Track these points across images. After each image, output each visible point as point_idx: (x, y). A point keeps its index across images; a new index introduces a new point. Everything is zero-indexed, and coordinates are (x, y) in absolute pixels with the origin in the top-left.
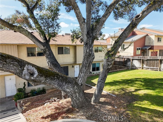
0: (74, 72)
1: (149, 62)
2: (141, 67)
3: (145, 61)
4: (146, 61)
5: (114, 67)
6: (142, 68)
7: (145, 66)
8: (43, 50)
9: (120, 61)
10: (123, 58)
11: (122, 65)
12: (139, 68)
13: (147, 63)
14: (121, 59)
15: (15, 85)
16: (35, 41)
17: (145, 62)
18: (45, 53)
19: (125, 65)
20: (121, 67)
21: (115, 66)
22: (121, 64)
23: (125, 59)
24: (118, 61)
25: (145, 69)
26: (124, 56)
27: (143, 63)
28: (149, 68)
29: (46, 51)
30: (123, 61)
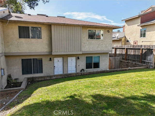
0: (53, 68)
5: (125, 64)
9: (135, 55)
10: (140, 49)
11: (139, 60)
14: (137, 50)
19: (142, 60)
20: (135, 64)
21: (127, 62)
22: (137, 60)
23: (144, 51)
24: (132, 54)
26: (141, 46)
30: (140, 54)
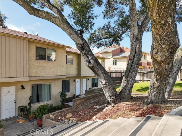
0: (75, 87)
1: (149, 75)
2: (141, 80)
3: (145, 73)
4: (147, 73)
6: (143, 81)
7: (145, 79)
8: (80, 44)
9: (117, 77)
10: (120, 73)
11: (120, 80)
12: (140, 81)
13: (148, 75)
14: (118, 74)
15: (15, 101)
16: (72, 32)
17: (146, 75)
18: (84, 48)
20: (118, 82)
22: (118, 80)
23: (123, 74)
24: (115, 76)
25: (146, 81)
27: (143, 75)
28: (150, 80)
29: (84, 46)
30: (120, 76)
